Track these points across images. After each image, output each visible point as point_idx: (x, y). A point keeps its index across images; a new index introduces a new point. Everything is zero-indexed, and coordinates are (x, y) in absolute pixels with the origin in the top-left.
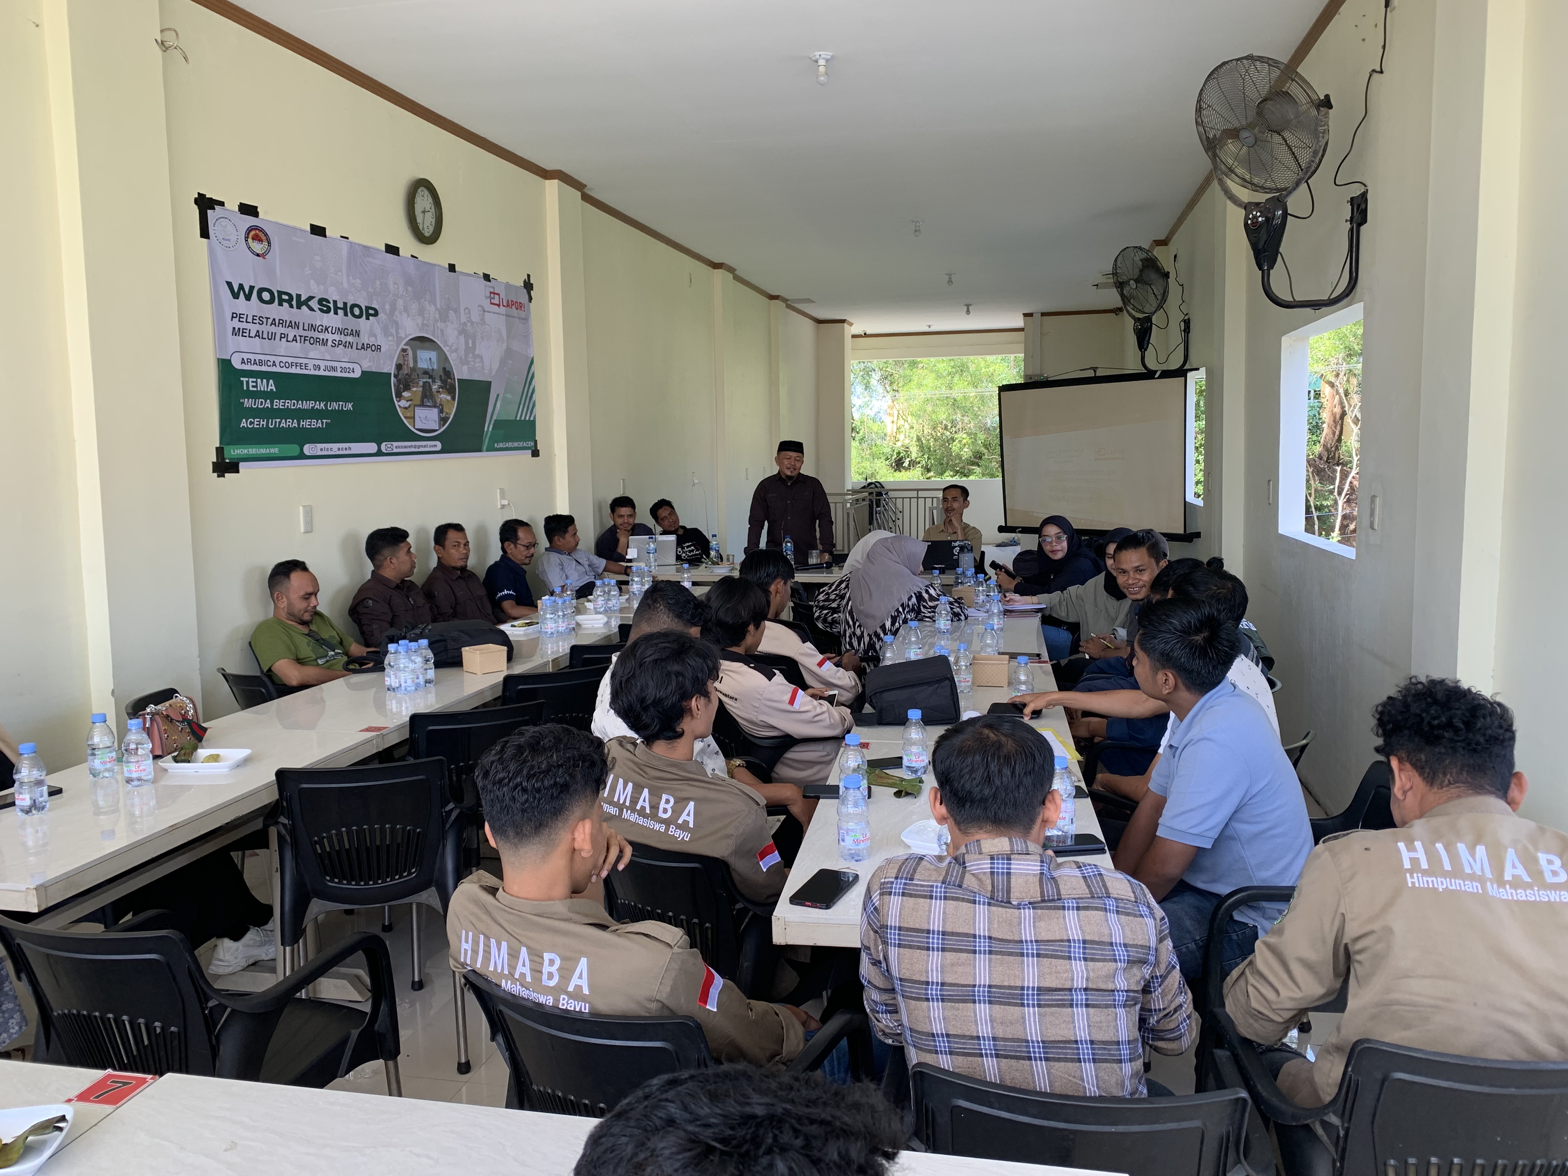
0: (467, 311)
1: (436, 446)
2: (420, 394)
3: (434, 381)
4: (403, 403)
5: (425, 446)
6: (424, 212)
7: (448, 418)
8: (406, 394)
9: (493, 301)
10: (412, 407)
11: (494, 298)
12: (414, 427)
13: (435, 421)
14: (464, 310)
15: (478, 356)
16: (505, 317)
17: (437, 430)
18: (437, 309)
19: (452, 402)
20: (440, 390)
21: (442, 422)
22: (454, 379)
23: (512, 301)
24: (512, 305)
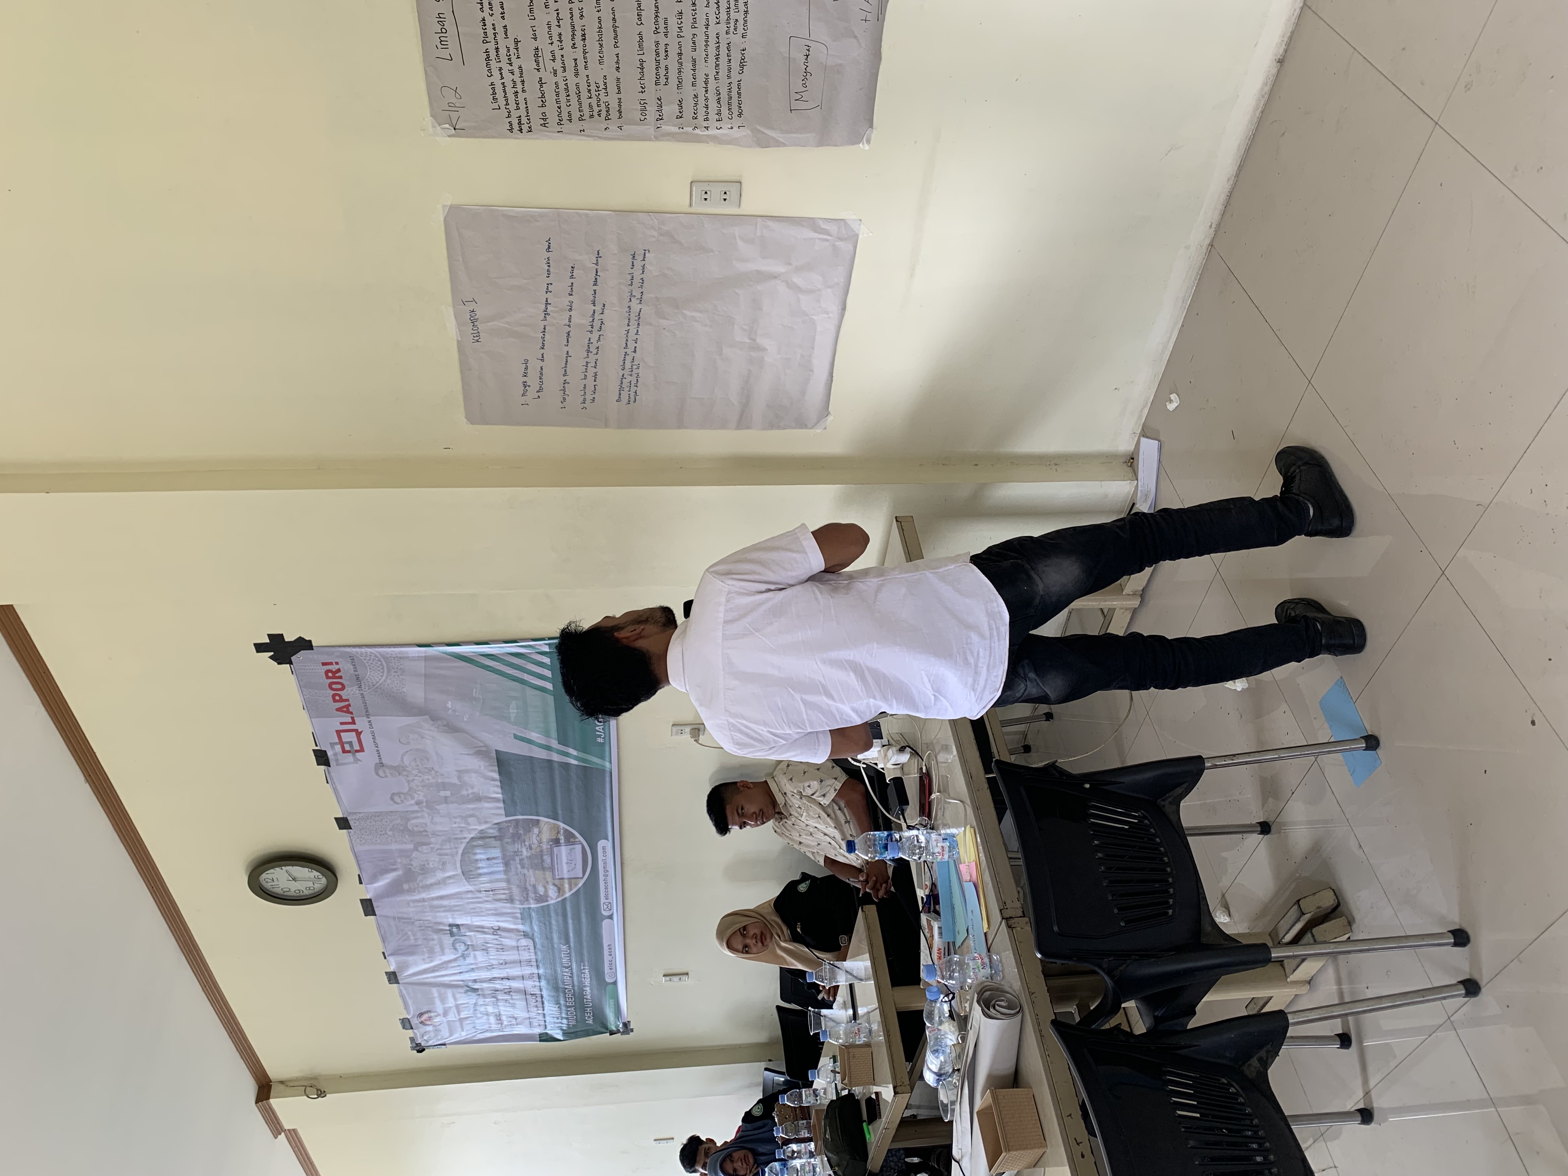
0: (397, 799)
1: (604, 848)
2: (539, 873)
3: (517, 853)
4: (552, 892)
5: (605, 863)
6: (293, 880)
7: (566, 831)
8: (541, 890)
9: (357, 747)
10: (557, 882)
11: (350, 743)
12: (582, 878)
13: (571, 850)
14: (396, 803)
15: (459, 778)
16: (372, 718)
17: (583, 847)
18: (416, 849)
19: (542, 824)
20: (527, 843)
21: (572, 840)
22: (506, 822)
23: (335, 701)
24: (341, 700)
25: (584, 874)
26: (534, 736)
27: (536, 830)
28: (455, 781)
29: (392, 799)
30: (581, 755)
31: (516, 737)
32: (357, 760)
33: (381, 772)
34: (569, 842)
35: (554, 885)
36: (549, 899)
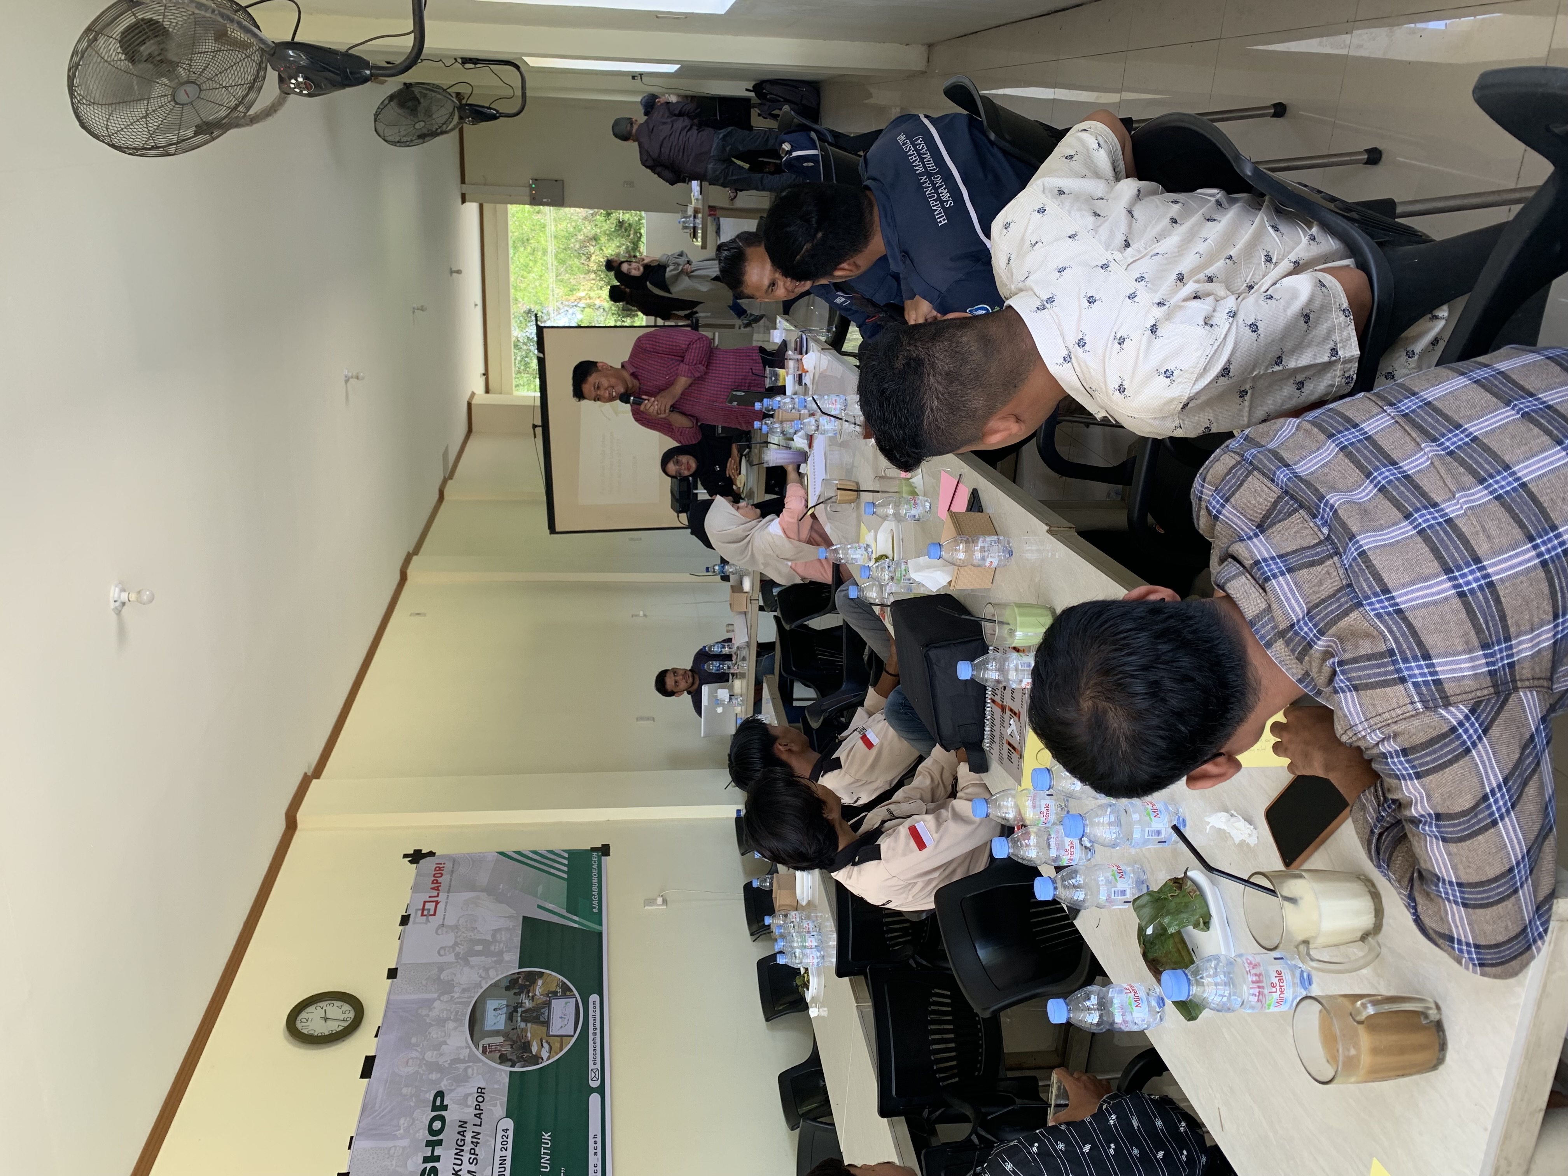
1: (594, 1003)
2: (535, 1026)
3: (521, 1004)
4: (544, 1051)
5: (595, 1020)
6: (326, 1019)
7: (564, 983)
8: (534, 1049)
9: (432, 912)
10: (550, 1039)
11: (429, 910)
12: (572, 1036)
13: (566, 1003)
14: (441, 956)
15: (494, 936)
16: (450, 894)
17: (577, 1001)
18: (439, 998)
19: (545, 977)
20: (530, 994)
21: (568, 993)
22: (519, 973)
23: (433, 883)
24: (437, 883)
25: (575, 1032)
26: (550, 906)
27: (540, 982)
28: (489, 938)
29: (439, 952)
30: (582, 921)
31: (539, 907)
32: (428, 921)
33: (440, 932)
34: (565, 994)
35: (547, 1042)
36: (540, 1060)
